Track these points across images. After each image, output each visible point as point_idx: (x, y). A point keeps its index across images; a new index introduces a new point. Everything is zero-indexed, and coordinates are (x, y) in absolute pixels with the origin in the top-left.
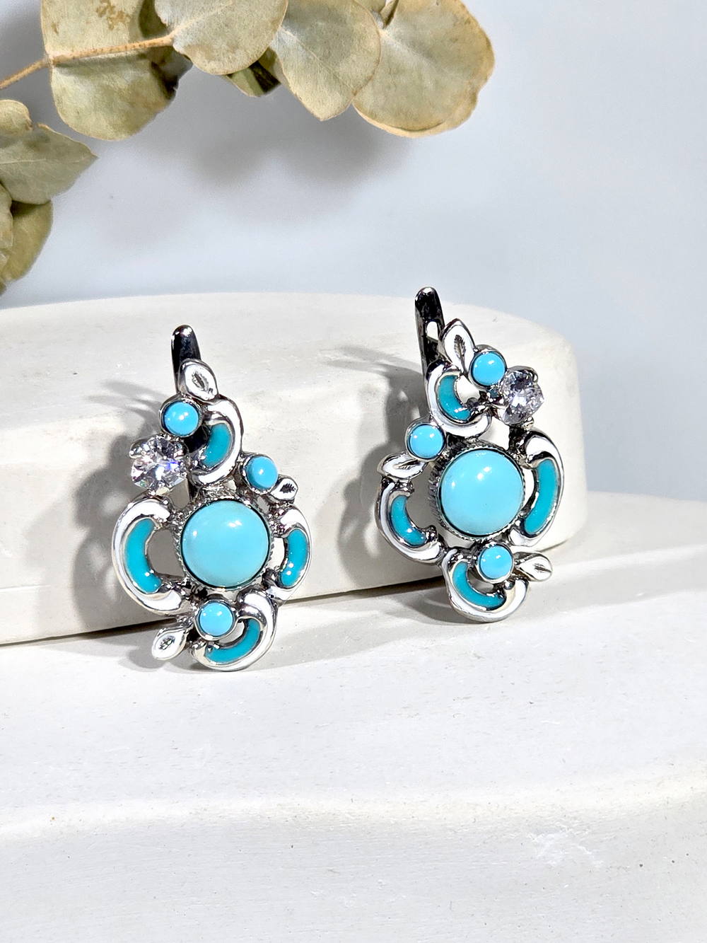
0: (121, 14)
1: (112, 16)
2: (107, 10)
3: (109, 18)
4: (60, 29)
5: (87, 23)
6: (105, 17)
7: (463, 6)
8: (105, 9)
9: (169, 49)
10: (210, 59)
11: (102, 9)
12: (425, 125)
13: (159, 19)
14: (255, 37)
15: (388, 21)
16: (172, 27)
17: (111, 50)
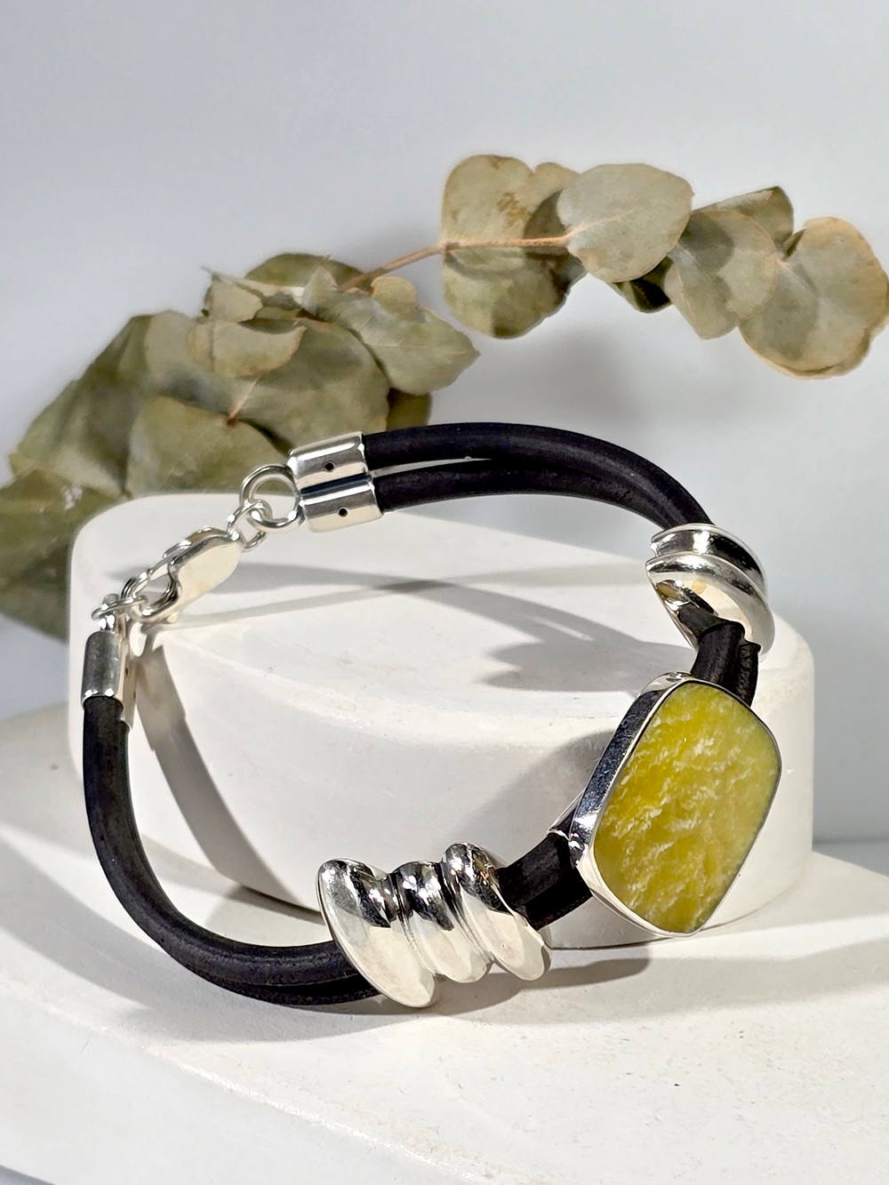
0: (523, 210)
1: (515, 211)
2: (511, 204)
3: (509, 214)
4: (462, 216)
5: (488, 215)
6: (506, 211)
7: (868, 247)
8: (508, 203)
9: (564, 249)
10: (602, 264)
11: (503, 204)
12: (812, 367)
13: (558, 219)
14: (650, 248)
15: (790, 251)
16: (571, 227)
17: (506, 243)
